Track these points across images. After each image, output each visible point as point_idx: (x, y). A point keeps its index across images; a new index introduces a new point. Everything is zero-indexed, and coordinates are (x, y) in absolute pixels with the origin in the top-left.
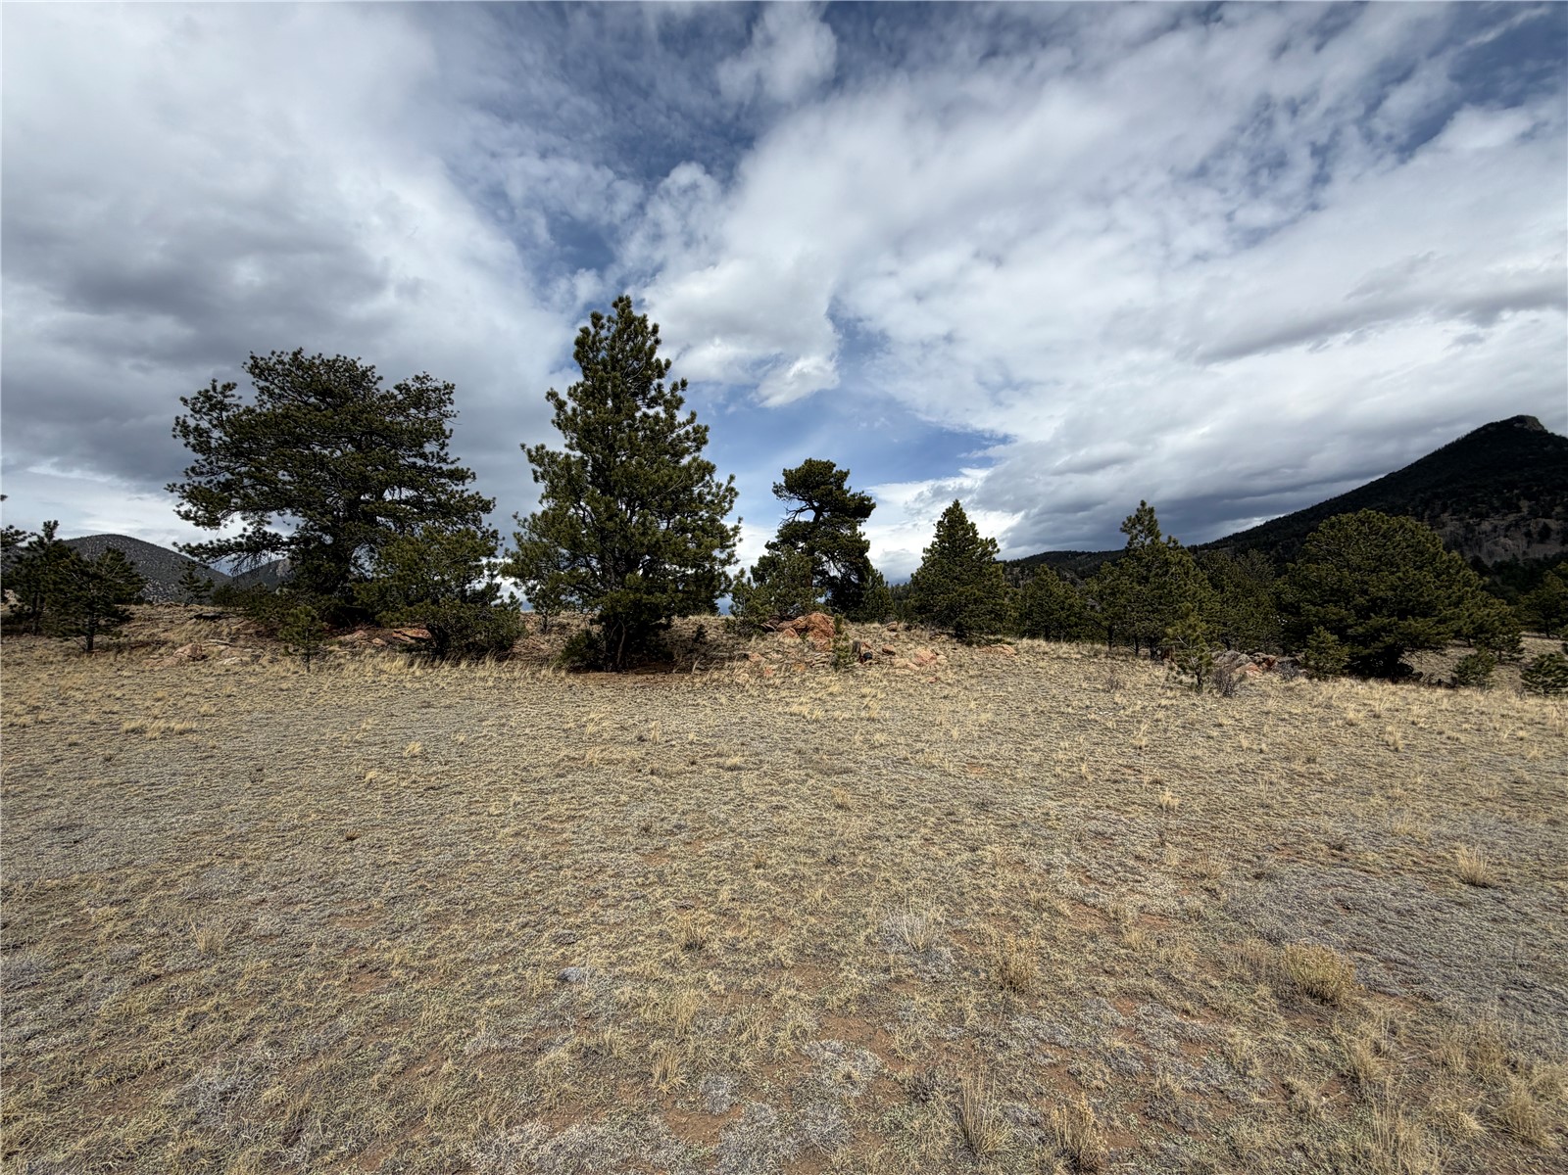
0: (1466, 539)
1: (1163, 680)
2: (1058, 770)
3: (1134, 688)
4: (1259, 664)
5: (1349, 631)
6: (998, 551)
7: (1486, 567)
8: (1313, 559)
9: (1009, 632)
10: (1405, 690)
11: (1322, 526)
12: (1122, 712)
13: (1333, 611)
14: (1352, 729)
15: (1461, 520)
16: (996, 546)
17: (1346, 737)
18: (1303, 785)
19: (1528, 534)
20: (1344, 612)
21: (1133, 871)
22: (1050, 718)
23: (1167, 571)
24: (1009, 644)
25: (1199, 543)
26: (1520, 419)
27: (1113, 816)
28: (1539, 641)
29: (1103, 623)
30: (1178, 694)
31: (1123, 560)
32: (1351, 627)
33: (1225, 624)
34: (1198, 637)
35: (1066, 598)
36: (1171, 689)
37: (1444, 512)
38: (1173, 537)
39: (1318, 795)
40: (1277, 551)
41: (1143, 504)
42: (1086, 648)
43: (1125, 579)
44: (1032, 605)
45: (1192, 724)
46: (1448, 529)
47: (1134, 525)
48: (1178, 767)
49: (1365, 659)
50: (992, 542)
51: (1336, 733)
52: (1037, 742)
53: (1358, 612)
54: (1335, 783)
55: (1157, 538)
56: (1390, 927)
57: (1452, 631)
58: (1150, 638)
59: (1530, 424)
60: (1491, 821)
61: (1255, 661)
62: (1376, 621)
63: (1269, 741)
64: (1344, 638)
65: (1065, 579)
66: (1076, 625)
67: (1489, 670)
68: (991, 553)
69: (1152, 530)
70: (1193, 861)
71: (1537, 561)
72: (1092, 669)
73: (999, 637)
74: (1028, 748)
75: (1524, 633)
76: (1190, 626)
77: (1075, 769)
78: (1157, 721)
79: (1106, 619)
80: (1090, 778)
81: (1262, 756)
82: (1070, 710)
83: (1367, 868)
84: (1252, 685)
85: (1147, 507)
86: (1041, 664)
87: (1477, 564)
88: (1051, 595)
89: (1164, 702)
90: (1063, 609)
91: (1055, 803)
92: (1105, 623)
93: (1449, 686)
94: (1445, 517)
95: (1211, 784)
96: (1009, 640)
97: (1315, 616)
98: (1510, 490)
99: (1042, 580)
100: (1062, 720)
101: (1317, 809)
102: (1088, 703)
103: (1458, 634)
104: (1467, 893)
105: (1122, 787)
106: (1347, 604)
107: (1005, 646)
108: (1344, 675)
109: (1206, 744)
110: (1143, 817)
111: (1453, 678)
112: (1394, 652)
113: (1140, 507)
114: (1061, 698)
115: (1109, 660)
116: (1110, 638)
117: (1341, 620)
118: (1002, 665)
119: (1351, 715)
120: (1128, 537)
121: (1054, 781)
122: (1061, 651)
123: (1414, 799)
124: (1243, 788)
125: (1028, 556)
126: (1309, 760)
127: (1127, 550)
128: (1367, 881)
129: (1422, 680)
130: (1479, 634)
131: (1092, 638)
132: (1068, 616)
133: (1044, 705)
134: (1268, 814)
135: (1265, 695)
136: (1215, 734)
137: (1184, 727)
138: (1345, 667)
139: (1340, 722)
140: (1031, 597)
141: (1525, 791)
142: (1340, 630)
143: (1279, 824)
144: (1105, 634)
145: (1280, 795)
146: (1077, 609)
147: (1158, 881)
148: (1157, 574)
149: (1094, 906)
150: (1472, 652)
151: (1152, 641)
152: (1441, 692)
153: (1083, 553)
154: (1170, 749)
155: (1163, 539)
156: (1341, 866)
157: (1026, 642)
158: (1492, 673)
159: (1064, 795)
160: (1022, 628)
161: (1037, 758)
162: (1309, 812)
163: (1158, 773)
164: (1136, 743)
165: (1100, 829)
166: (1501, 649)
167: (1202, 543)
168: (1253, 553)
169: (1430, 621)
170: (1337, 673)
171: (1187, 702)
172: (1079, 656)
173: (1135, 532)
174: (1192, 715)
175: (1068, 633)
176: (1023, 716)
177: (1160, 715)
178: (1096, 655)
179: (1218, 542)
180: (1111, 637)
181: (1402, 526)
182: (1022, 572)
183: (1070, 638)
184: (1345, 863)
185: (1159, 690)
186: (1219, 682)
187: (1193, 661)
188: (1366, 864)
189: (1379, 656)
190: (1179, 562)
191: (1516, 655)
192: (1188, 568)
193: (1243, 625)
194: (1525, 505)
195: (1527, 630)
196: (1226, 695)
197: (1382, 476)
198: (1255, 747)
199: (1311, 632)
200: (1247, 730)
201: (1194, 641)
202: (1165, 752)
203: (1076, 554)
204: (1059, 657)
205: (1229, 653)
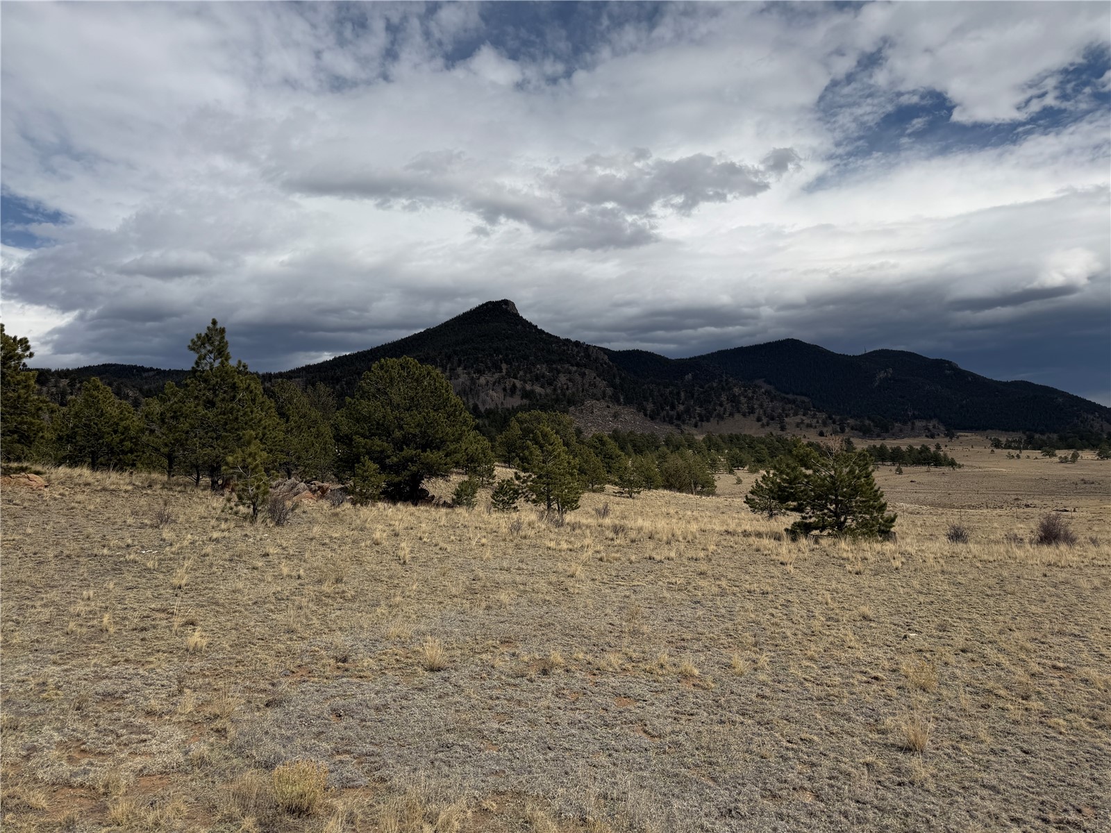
0: (471, 389)
1: (219, 511)
2: (72, 625)
3: (187, 521)
4: (314, 492)
5: (387, 460)
6: (31, 355)
7: (481, 412)
8: (365, 395)
9: (43, 457)
10: (421, 511)
11: (375, 365)
12: (167, 549)
13: (378, 443)
14: (377, 548)
15: (469, 374)
16: (28, 348)
17: (370, 556)
18: (326, 605)
19: (504, 389)
20: (386, 444)
21: (142, 730)
22: (78, 562)
23: (234, 397)
24: (38, 473)
25: (274, 371)
26: (506, 302)
27: (131, 671)
28: (504, 469)
29: (162, 450)
30: (232, 525)
31: (189, 381)
32: (389, 457)
33: (288, 454)
34: (257, 466)
35: (121, 420)
36: (226, 520)
37: (459, 366)
38: (243, 362)
39: (338, 613)
40: (341, 386)
41: (214, 322)
42: (140, 477)
43: (191, 404)
44: (76, 426)
45: (239, 556)
46: (461, 380)
47: (203, 344)
48: (217, 604)
49: (397, 485)
50: (24, 342)
51: (364, 552)
52: (53, 595)
53: (395, 444)
54: (353, 599)
55: (227, 360)
56: (369, 724)
57: (454, 462)
58: (212, 466)
59: (511, 307)
60: (453, 614)
61: (310, 490)
62: (408, 452)
63: (308, 566)
64: (384, 468)
65: (126, 397)
66: (131, 451)
67: (475, 492)
68: (20, 357)
69: (221, 352)
70: (209, 702)
71: (508, 410)
72: (143, 501)
73: (25, 464)
74: (39, 603)
75: (496, 463)
76: (250, 454)
77: (95, 622)
78: (204, 556)
79: (166, 445)
80: (112, 630)
81: (299, 582)
82: (105, 551)
83: (362, 674)
84: (304, 512)
85: (218, 326)
86: (80, 497)
87: (475, 411)
88: (102, 415)
89: (215, 535)
90: (115, 432)
91: (58, 668)
92: (165, 450)
93: (450, 506)
94: (460, 370)
95: (246, 617)
96: (39, 468)
97: (363, 447)
98: (497, 355)
99: (91, 396)
100: (93, 564)
101: (334, 627)
102: (130, 541)
103: (457, 464)
104: (426, 677)
105: (149, 634)
106: (388, 437)
107: (31, 476)
108: (380, 499)
109: (249, 576)
110: (164, 665)
111: (453, 500)
112: (416, 479)
113: (211, 325)
114: (98, 538)
115: (165, 492)
116: (170, 466)
117: (382, 452)
118: (23, 500)
119: (377, 535)
120: (195, 356)
121: (63, 640)
122: (108, 482)
123: (408, 604)
124: (274, 616)
125: (81, 366)
126: (338, 580)
127: (194, 371)
128: (360, 685)
129: (434, 502)
130: (471, 464)
131: (151, 466)
132: (122, 441)
133: (71, 547)
134: (291, 639)
135: (312, 522)
136: (260, 564)
137: (231, 560)
138: (381, 493)
139: (369, 542)
140: (76, 415)
141: (478, 585)
142: (380, 458)
143: (299, 646)
144: (166, 462)
145: (307, 617)
146: (132, 433)
147: (166, 735)
148: (223, 400)
149: (82, 786)
150: (466, 478)
151: (214, 470)
152: (443, 510)
153: (151, 369)
154: (211, 586)
155: (233, 363)
156: (343, 677)
157: (63, 471)
158: (477, 495)
159: (73, 655)
160: (62, 453)
161: (45, 615)
162: (327, 630)
163: (192, 613)
164: (176, 582)
165: (110, 690)
166: (483, 476)
167: (277, 372)
168: (321, 387)
169: (441, 454)
170: (375, 499)
171: (240, 532)
172: (130, 488)
173: (203, 351)
174: (241, 546)
175: (120, 460)
176: (41, 563)
177: (208, 549)
178: (150, 486)
179: (292, 372)
180: (171, 464)
181: (429, 373)
182: (71, 385)
183: (120, 466)
184: (346, 673)
185: (213, 522)
186: (272, 511)
187: (252, 490)
188: (362, 671)
189: (406, 482)
190: (247, 388)
191: (491, 480)
192: (256, 394)
193: (304, 454)
194: (504, 366)
195: (499, 462)
196: (278, 523)
197: (422, 330)
198: (294, 574)
199: (359, 462)
200: (288, 557)
201: (253, 470)
202: (206, 588)
203: (141, 370)
204: (104, 489)
205: (289, 482)
